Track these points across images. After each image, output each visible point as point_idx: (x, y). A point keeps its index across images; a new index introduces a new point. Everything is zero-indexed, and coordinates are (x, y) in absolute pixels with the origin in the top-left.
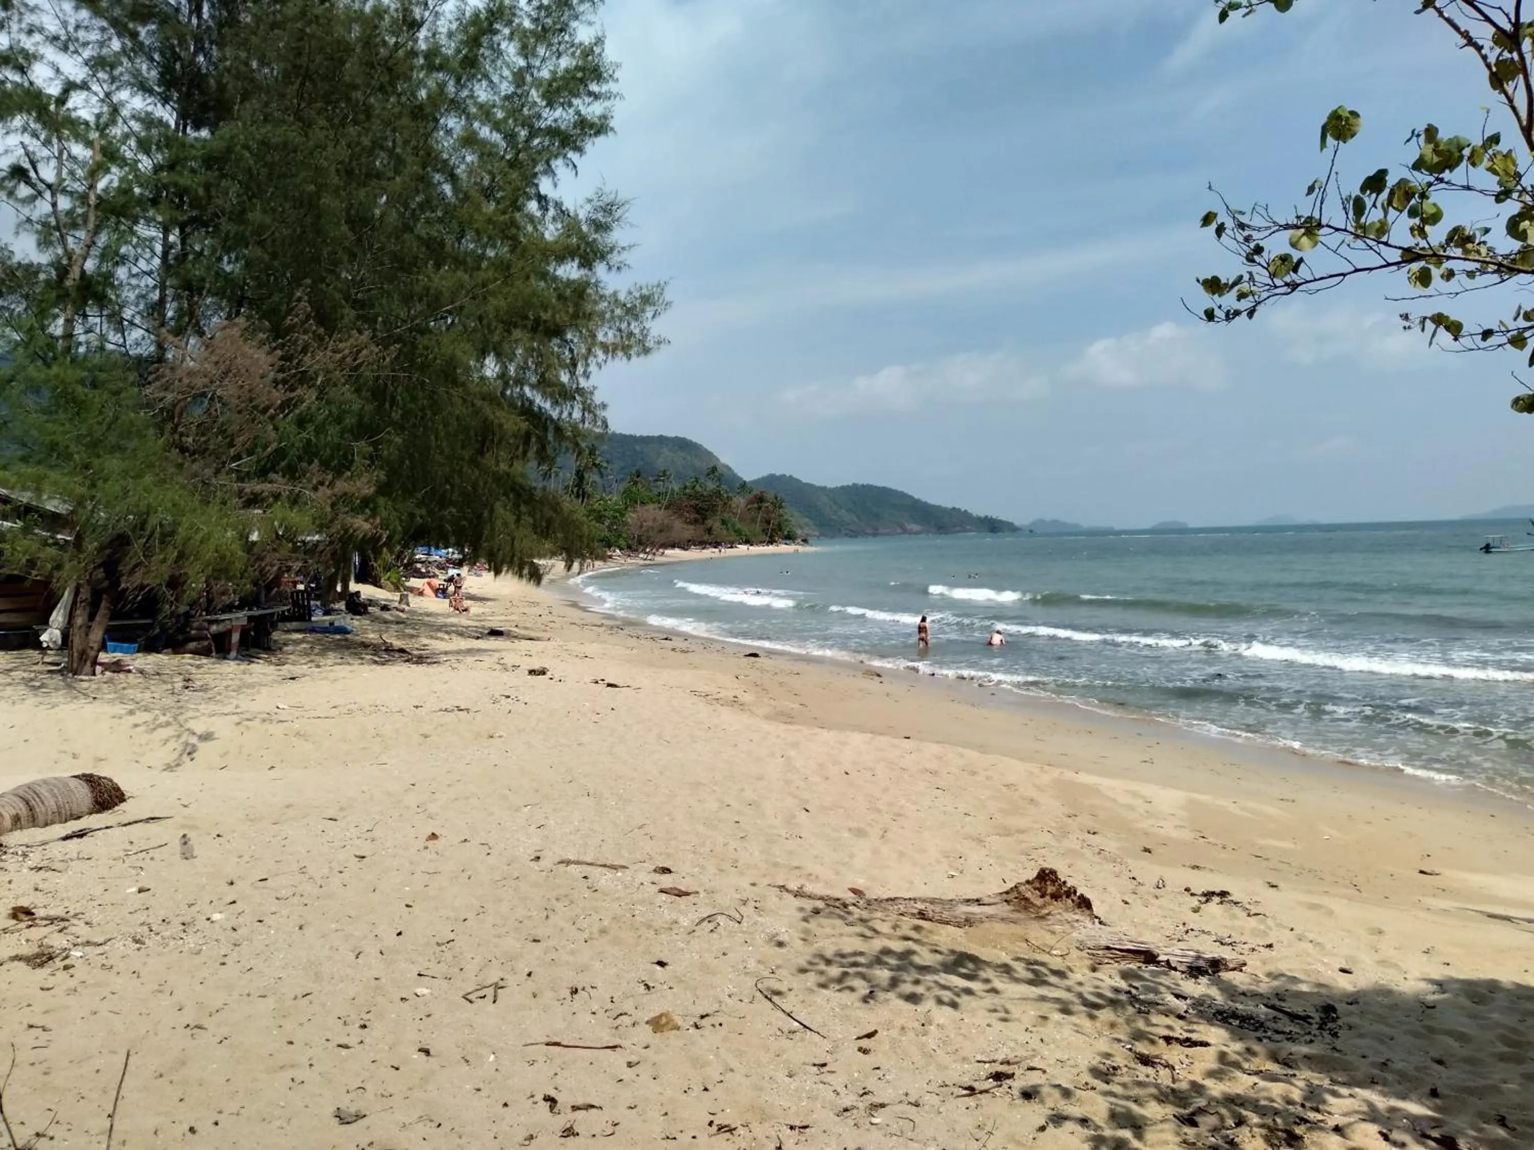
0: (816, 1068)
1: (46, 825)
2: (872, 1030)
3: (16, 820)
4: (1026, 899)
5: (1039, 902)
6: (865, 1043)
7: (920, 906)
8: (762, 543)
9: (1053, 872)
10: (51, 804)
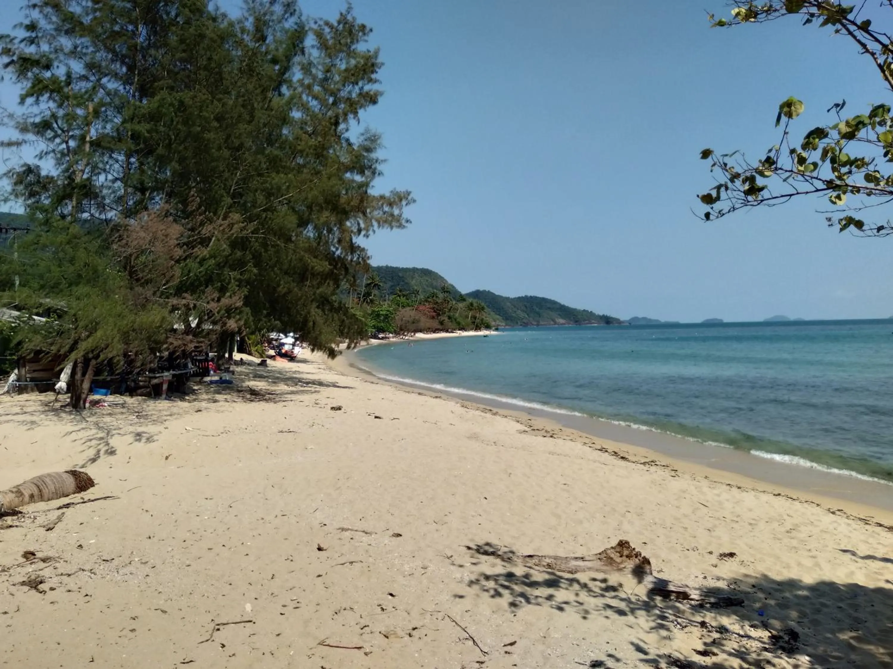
0: (478, 664)
1: (49, 500)
2: (513, 641)
3: (32, 496)
4: (612, 558)
5: (619, 560)
6: (508, 648)
7: (548, 560)
8: (472, 329)
9: (627, 543)
10: (52, 488)
